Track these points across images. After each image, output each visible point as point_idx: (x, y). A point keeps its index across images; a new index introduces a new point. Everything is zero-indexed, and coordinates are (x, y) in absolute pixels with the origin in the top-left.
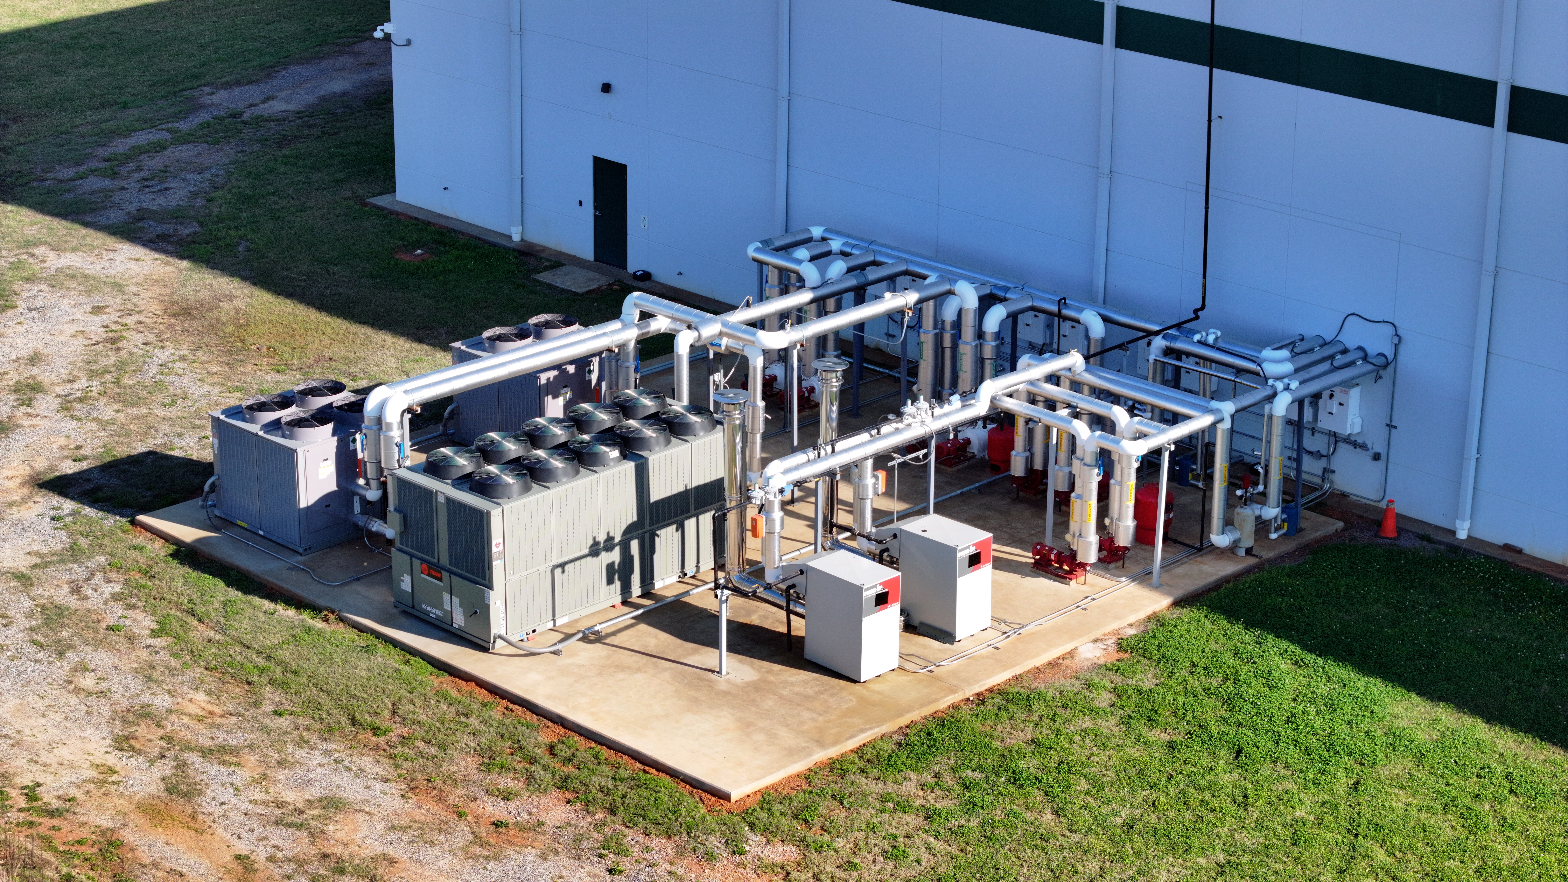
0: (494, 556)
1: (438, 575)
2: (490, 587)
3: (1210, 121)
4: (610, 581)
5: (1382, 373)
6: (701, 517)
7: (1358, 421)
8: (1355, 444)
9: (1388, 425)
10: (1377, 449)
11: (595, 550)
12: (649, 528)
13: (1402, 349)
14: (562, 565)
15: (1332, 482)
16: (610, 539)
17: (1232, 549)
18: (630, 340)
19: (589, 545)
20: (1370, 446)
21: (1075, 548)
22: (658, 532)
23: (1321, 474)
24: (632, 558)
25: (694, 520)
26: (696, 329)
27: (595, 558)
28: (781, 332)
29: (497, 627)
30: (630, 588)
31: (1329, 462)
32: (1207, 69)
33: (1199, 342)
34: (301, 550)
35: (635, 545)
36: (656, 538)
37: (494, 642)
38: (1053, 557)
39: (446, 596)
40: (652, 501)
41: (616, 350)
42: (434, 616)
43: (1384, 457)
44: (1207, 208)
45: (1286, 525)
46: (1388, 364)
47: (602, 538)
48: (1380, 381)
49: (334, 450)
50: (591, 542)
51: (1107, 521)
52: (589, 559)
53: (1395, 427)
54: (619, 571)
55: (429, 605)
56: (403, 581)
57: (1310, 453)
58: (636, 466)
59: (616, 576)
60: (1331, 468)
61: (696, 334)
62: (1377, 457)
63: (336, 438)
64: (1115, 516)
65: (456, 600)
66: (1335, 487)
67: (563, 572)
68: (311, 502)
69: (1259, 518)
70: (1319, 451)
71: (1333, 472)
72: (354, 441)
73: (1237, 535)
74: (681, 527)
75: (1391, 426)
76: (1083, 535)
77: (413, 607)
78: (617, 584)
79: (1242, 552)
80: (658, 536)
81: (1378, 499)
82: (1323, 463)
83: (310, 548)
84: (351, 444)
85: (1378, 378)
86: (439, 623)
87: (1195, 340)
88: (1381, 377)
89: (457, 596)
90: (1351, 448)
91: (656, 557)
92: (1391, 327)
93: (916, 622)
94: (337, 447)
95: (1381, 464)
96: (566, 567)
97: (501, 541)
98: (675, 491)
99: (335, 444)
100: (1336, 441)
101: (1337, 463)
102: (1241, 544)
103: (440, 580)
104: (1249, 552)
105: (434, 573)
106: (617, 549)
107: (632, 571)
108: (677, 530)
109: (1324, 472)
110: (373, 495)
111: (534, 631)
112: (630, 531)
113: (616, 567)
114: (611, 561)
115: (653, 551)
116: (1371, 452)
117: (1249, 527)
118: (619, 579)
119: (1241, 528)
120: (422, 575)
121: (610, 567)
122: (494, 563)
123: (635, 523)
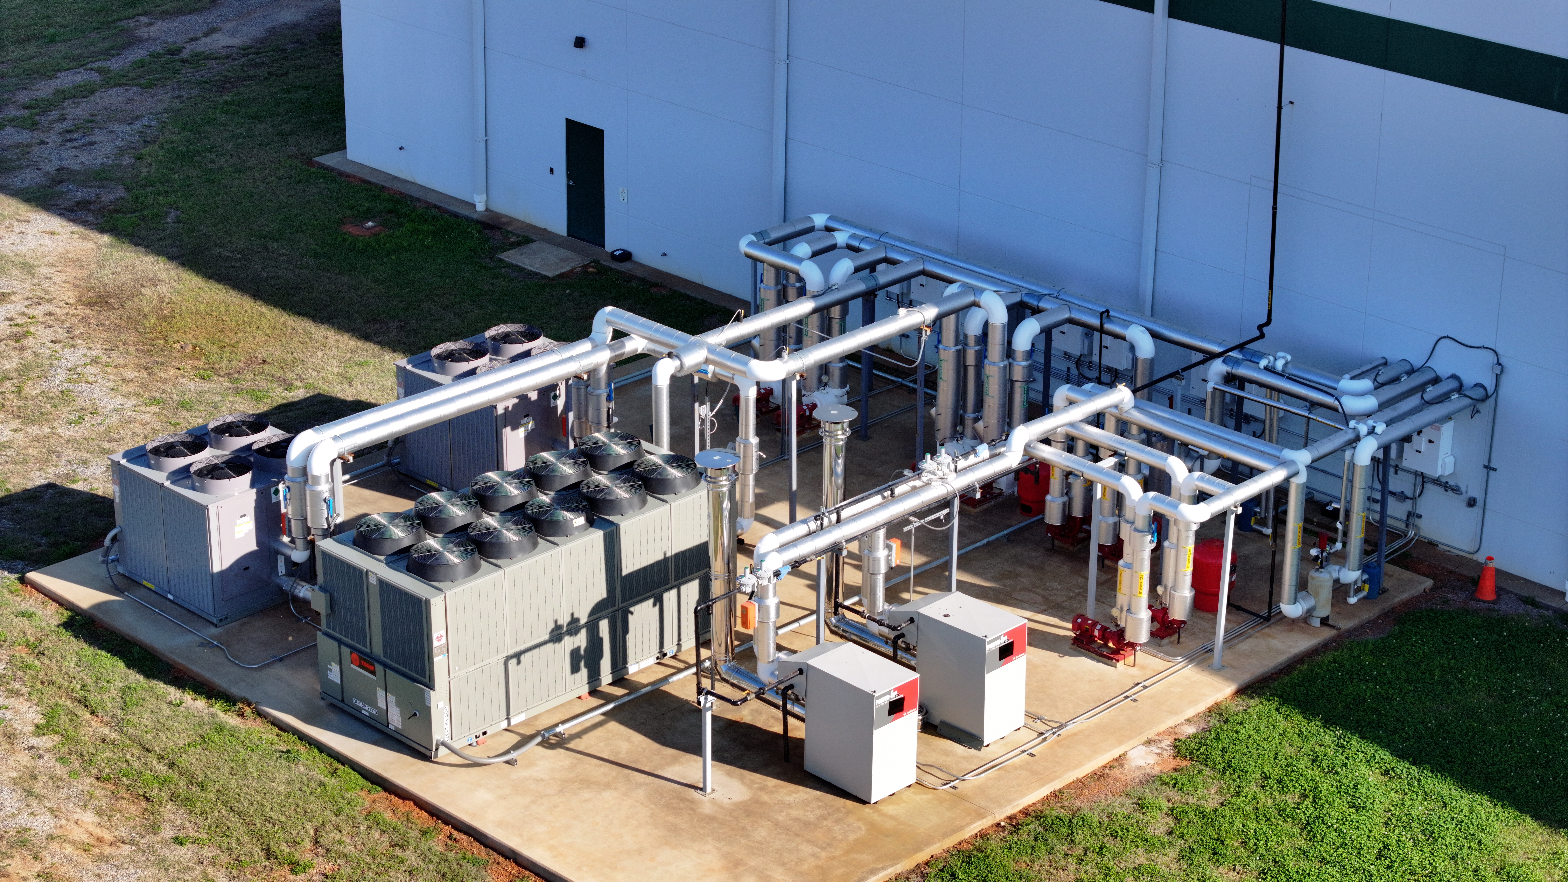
0: (435, 651)
1: (371, 668)
2: (431, 687)
3: (1280, 107)
4: (575, 669)
5: (1479, 406)
6: (683, 588)
7: (1450, 460)
8: (1446, 487)
9: (1486, 467)
10: (1473, 493)
11: (557, 635)
12: (621, 605)
13: (1505, 381)
14: (518, 656)
15: (1417, 528)
16: (574, 621)
17: (1305, 619)
18: (602, 365)
19: (549, 630)
20: (1463, 489)
21: (1122, 624)
22: (632, 609)
23: (1405, 518)
24: (601, 640)
25: (675, 591)
26: (678, 357)
27: (557, 645)
28: (777, 362)
29: (440, 731)
30: (599, 675)
31: (1414, 506)
32: (1278, 46)
33: (1266, 368)
34: (215, 621)
35: (604, 627)
36: (630, 616)
37: (437, 749)
38: (1096, 633)
39: (381, 693)
40: (624, 573)
41: (585, 377)
42: (367, 714)
43: (1480, 502)
44: (1275, 209)
45: (1367, 586)
46: (1487, 397)
47: (564, 620)
48: (1477, 417)
49: (253, 504)
50: (552, 626)
51: (1160, 590)
52: (550, 645)
53: (1495, 470)
54: (585, 657)
55: (361, 701)
56: (331, 670)
57: (1393, 494)
58: (605, 535)
59: (582, 663)
60: (1417, 512)
61: (677, 363)
62: (1472, 503)
63: (254, 490)
64: (1170, 584)
65: (392, 698)
66: (1422, 534)
67: (519, 663)
68: (226, 565)
69: (1337, 581)
70: (1402, 492)
71: (1420, 516)
72: (277, 492)
73: (1311, 602)
74: (659, 601)
75: (1489, 468)
76: (1133, 610)
77: (343, 701)
78: (584, 672)
79: (1316, 623)
80: (632, 613)
81: (1472, 550)
82: (1407, 506)
83: (226, 618)
84: (273, 496)
85: (1475, 412)
86: (372, 722)
87: (1262, 367)
88: (1478, 411)
89: (392, 694)
90: (1441, 490)
91: (630, 638)
92: (1491, 354)
93: (936, 721)
94: (257, 501)
95: (1476, 511)
96: (523, 657)
97: (443, 633)
98: (652, 561)
99: (254, 497)
100: (1424, 482)
101: (1424, 506)
102: (1316, 614)
103: (373, 673)
104: (1324, 622)
105: (365, 664)
106: (583, 632)
107: (601, 656)
108: (654, 605)
109: (1408, 516)
110: (299, 556)
111: (485, 733)
112: (598, 611)
113: (582, 652)
114: (576, 646)
115: (626, 630)
116: (1465, 497)
117: (1326, 593)
118: (586, 666)
119: (1316, 595)
120: (352, 666)
121: (575, 655)
122: (435, 659)
123: (604, 600)
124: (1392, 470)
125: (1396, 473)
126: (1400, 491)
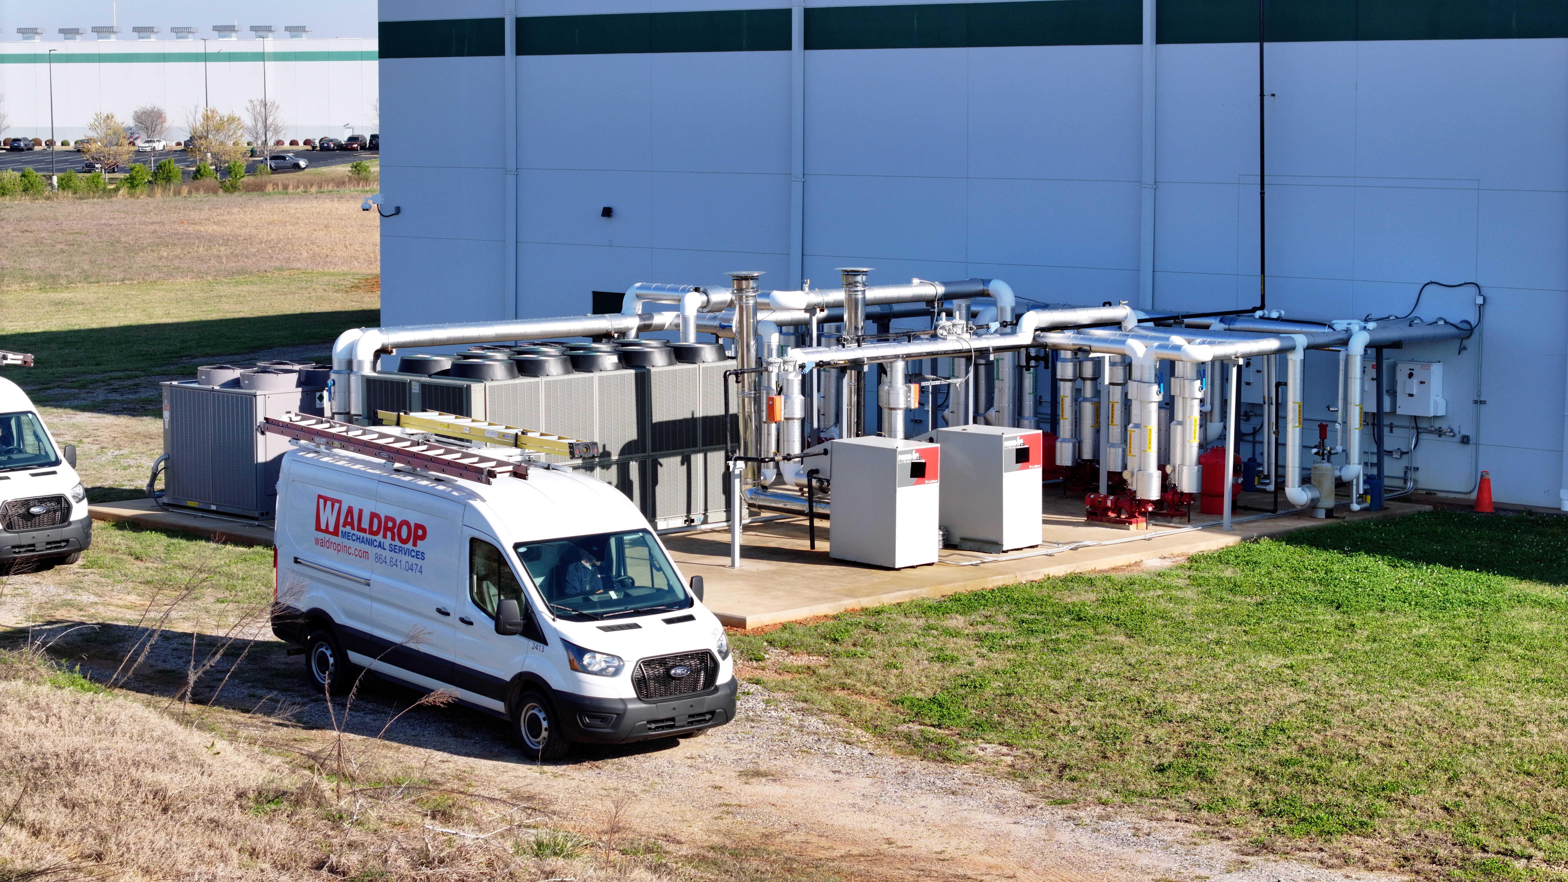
3: (1262, 95)
5: (1466, 343)
6: (710, 455)
7: (1442, 403)
8: (1440, 432)
9: (1476, 402)
10: (1465, 432)
12: (651, 453)
13: (1488, 311)
15: (1415, 481)
16: (606, 454)
17: (1311, 508)
20: (1456, 431)
21: (1134, 488)
22: (661, 460)
23: (1402, 475)
25: (702, 456)
28: (799, 292)
31: (1411, 459)
32: (1258, 45)
35: (634, 467)
36: (659, 467)
40: (654, 421)
41: (616, 335)
43: (1473, 439)
44: (1262, 194)
45: (1369, 497)
46: (1472, 331)
47: (597, 450)
48: (1464, 353)
49: (298, 404)
51: (1169, 469)
53: (1484, 402)
57: (1390, 453)
58: (636, 374)
60: (1414, 465)
61: (704, 298)
62: (1465, 440)
63: (300, 389)
64: (1178, 462)
66: (1420, 486)
68: (270, 457)
69: (1339, 477)
70: (1398, 449)
71: (1417, 469)
72: (321, 398)
73: (1316, 494)
74: (686, 461)
75: (1479, 402)
76: (1143, 469)
79: (1322, 514)
80: (661, 465)
81: (1469, 490)
82: (1404, 462)
84: (318, 401)
85: (1462, 349)
88: (1465, 348)
90: (1436, 437)
91: (658, 489)
92: (1472, 289)
94: (302, 400)
95: (1469, 449)
98: (679, 417)
99: (300, 396)
100: (1418, 433)
101: (1420, 459)
102: (1320, 504)
104: (1329, 513)
106: (614, 469)
108: (682, 464)
109: (1406, 473)
112: (629, 451)
115: (655, 482)
116: (1458, 438)
117: (1329, 485)
119: (1319, 486)
123: (634, 441)
124: (1386, 430)
125: (1391, 431)
126: (1396, 448)
